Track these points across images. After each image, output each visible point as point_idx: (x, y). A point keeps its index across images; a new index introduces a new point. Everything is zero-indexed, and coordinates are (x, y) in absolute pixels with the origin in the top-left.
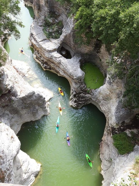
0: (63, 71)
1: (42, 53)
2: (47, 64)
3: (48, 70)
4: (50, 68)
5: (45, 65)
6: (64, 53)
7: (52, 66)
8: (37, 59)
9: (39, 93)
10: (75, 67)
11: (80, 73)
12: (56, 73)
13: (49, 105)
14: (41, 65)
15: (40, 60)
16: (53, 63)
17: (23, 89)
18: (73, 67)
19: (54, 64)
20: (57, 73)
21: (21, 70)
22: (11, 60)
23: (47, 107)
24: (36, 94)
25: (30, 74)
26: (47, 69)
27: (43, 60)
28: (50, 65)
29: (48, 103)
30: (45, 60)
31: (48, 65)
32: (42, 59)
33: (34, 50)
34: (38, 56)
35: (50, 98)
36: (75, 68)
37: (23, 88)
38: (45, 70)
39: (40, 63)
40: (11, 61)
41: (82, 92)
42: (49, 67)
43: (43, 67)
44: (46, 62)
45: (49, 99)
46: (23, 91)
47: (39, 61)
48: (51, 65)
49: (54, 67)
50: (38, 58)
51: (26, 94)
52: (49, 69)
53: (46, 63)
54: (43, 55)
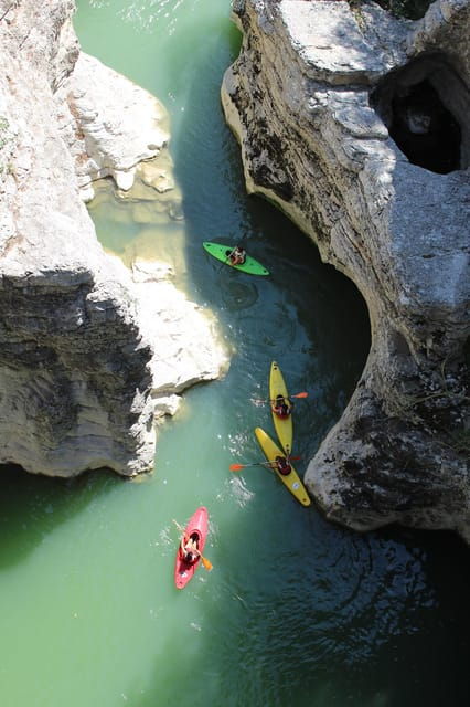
0: (357, 234)
1: (270, 75)
2: (281, 152)
3: (270, 193)
4: (286, 191)
5: (264, 153)
6: (416, 124)
7: (303, 181)
8: (233, 106)
9: (120, 301)
10: (441, 237)
11: (453, 282)
12: (314, 236)
13: (168, 415)
14: (245, 150)
15: (249, 118)
16: (314, 158)
17: (32, 234)
18: (427, 228)
19: (317, 168)
20: (320, 233)
21: (103, 134)
22: (76, 55)
23: (149, 425)
24: (98, 295)
25: (149, 180)
26: (268, 186)
27: (262, 123)
28: (293, 170)
29: (174, 403)
30: (275, 128)
31: (282, 163)
32: (263, 110)
33: (245, 43)
34: (247, 88)
35: (195, 374)
36: (436, 236)
37: (39, 225)
38: (251, 187)
39: (243, 135)
40: (73, 56)
41: (420, 427)
42: (282, 179)
43: (247, 164)
44: (275, 140)
45: (184, 380)
46: (25, 246)
47: (244, 119)
48: (299, 172)
49: (313, 189)
50: (244, 103)
51: (31, 268)
52: (278, 189)
53: (275, 146)
54: (272, 91)
